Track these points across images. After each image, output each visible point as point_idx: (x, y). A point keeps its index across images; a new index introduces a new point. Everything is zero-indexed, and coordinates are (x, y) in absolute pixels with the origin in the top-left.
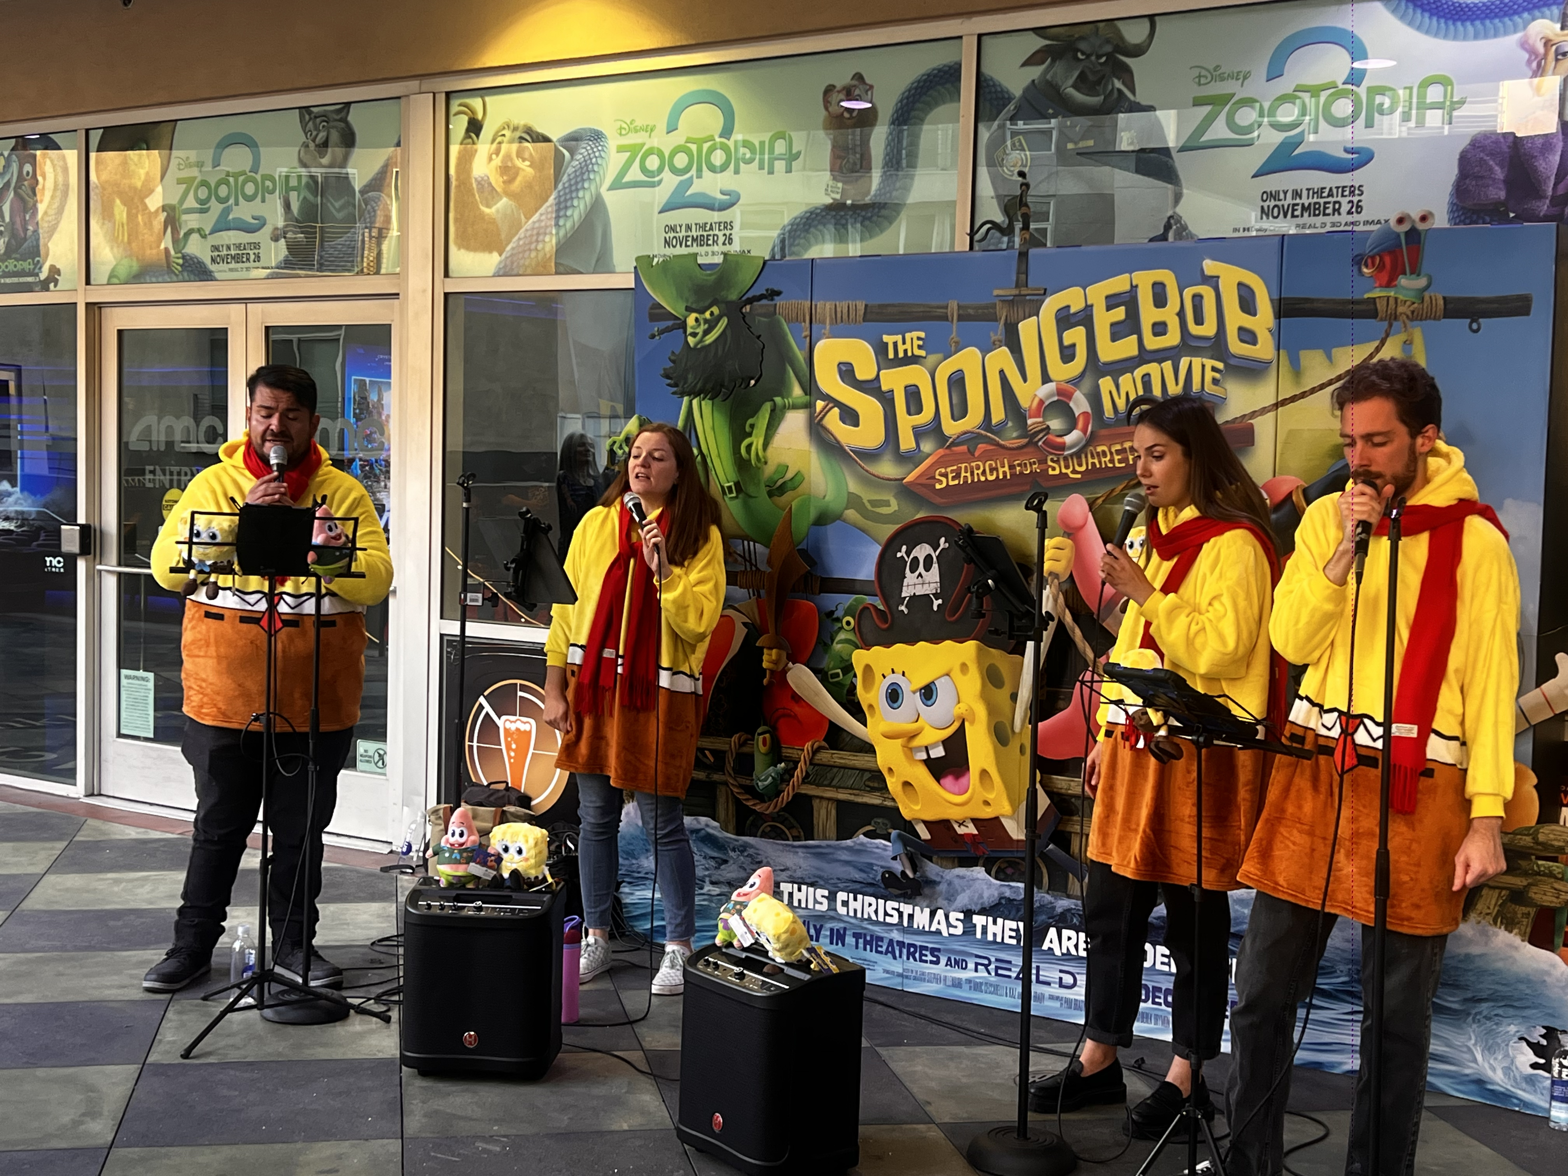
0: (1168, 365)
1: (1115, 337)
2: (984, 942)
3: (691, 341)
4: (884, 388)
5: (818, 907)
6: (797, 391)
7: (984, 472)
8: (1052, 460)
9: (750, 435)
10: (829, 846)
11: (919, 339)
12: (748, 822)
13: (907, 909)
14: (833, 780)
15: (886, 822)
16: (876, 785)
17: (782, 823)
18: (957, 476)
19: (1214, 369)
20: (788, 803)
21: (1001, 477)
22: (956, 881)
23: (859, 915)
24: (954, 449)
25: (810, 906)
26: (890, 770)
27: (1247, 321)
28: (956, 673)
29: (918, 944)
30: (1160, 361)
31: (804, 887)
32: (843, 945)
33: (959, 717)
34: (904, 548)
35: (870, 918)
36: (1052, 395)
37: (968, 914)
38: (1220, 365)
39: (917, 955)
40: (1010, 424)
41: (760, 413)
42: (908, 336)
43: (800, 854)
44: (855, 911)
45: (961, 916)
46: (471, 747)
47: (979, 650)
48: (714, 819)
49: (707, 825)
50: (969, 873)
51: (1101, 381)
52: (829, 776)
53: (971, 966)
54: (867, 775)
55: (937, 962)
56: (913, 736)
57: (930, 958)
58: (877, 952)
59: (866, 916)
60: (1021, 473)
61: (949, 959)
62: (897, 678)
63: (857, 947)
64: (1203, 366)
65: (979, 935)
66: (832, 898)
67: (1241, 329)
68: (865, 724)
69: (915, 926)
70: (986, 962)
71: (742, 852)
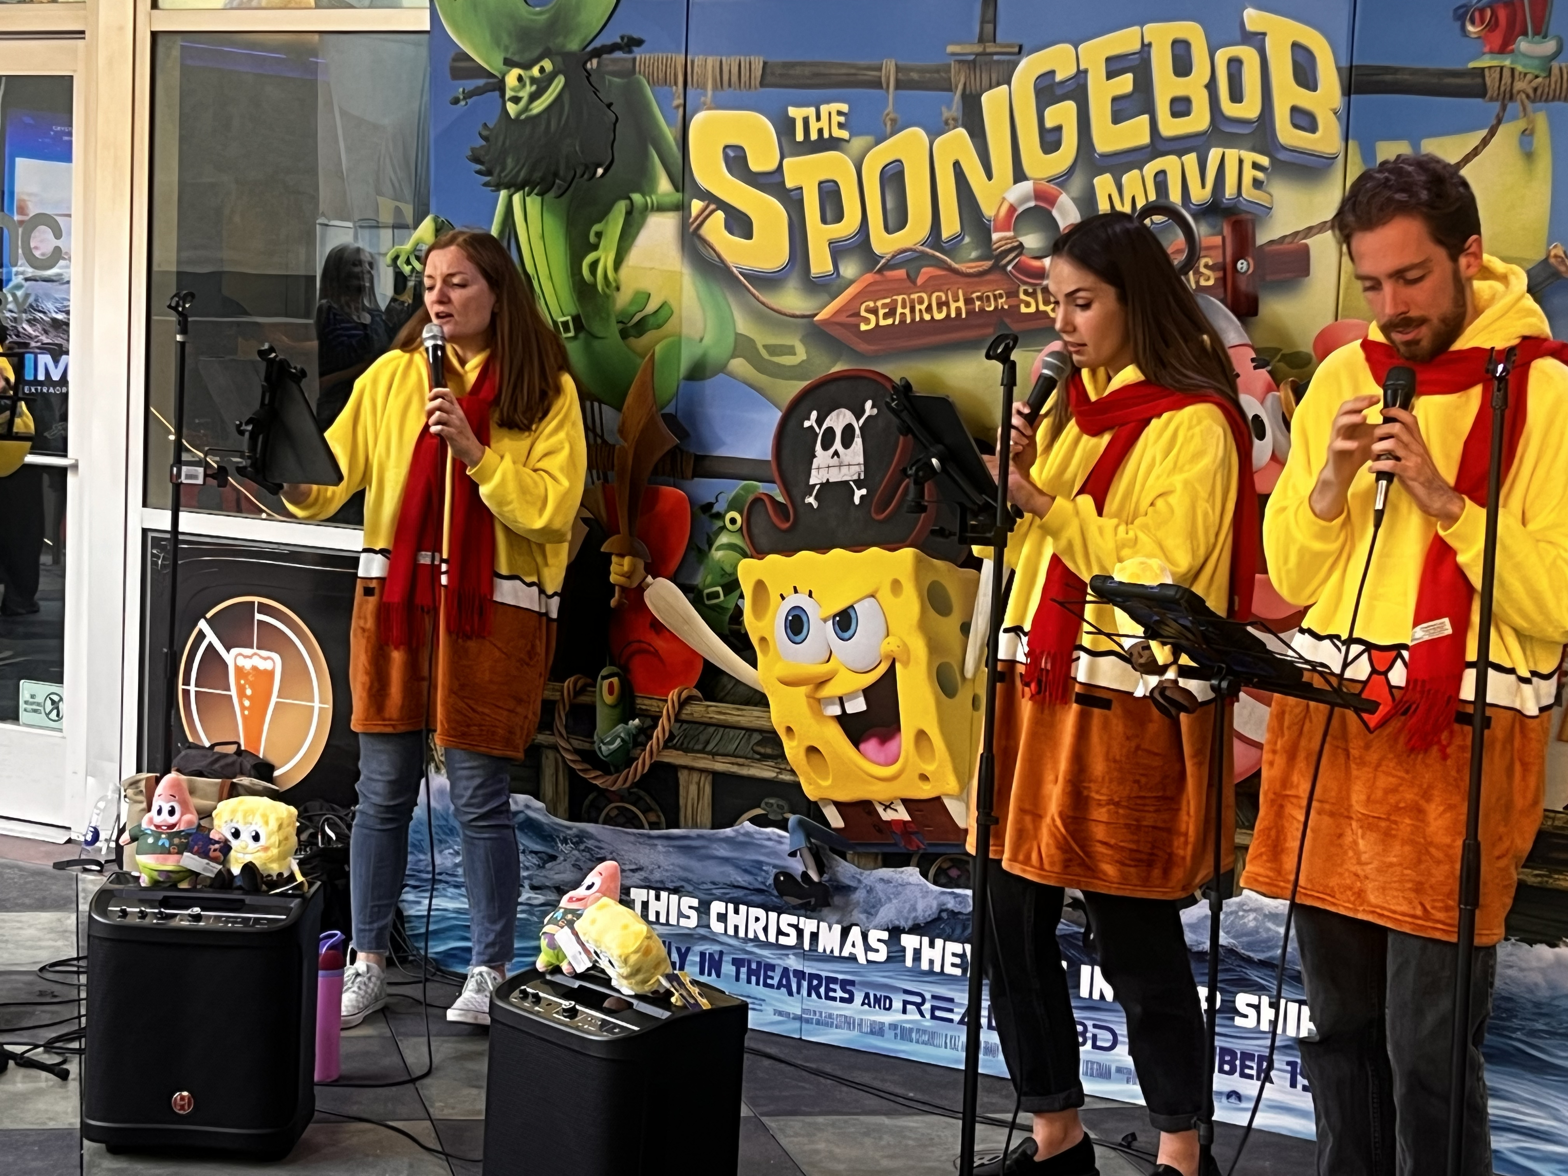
0: (1191, 160)
1: (1117, 118)
2: (917, 973)
3: (512, 109)
4: (789, 184)
5: (683, 922)
6: (664, 185)
7: (929, 309)
8: (1026, 293)
9: (595, 247)
10: (700, 837)
11: (840, 113)
12: (587, 802)
13: (809, 925)
14: (707, 743)
15: (781, 803)
16: (769, 751)
17: (634, 805)
18: (891, 313)
19: (1256, 166)
20: (643, 776)
21: (953, 315)
22: (879, 887)
23: (742, 934)
24: (889, 274)
25: (673, 920)
26: (789, 730)
27: (1304, 99)
28: (885, 594)
29: (824, 974)
30: (1180, 153)
31: (664, 895)
32: (718, 976)
33: (887, 657)
34: (814, 415)
35: (756, 939)
36: (1026, 199)
37: (895, 932)
38: (1264, 161)
39: (822, 990)
40: (967, 240)
41: (611, 216)
42: (824, 109)
43: (660, 848)
44: (736, 928)
45: (885, 935)
46: (186, 693)
47: (918, 561)
48: (537, 798)
49: (528, 807)
50: (898, 876)
51: (1096, 181)
52: (703, 738)
53: (897, 1004)
54: (756, 737)
55: (850, 1000)
56: (822, 683)
57: (839, 994)
58: (766, 985)
59: (751, 935)
60: (982, 310)
61: (867, 996)
62: (801, 600)
63: (737, 978)
64: (1241, 161)
65: (909, 962)
66: (703, 909)
67: (1294, 110)
68: (754, 664)
69: (820, 950)
70: (918, 1000)
71: (576, 844)
